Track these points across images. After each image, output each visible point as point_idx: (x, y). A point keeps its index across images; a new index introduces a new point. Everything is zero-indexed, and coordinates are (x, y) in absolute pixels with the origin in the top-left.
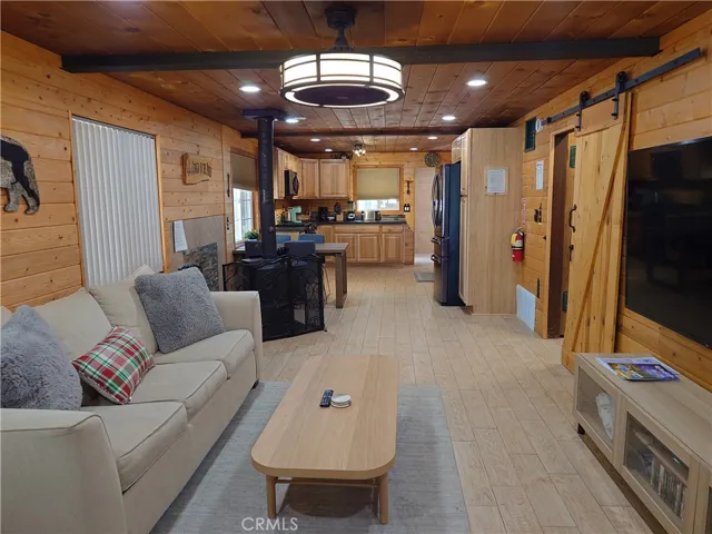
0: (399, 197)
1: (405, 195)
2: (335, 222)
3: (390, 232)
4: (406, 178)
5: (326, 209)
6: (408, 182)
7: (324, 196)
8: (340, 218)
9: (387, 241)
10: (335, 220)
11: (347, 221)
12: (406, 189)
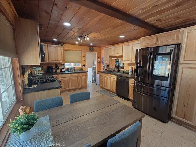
0: (81, 62)
1: (83, 61)
2: (56, 73)
3: (82, 76)
4: (83, 55)
5: (52, 67)
6: (84, 57)
7: (51, 61)
8: (59, 71)
9: (81, 79)
10: (56, 72)
11: (62, 72)
12: (83, 59)
